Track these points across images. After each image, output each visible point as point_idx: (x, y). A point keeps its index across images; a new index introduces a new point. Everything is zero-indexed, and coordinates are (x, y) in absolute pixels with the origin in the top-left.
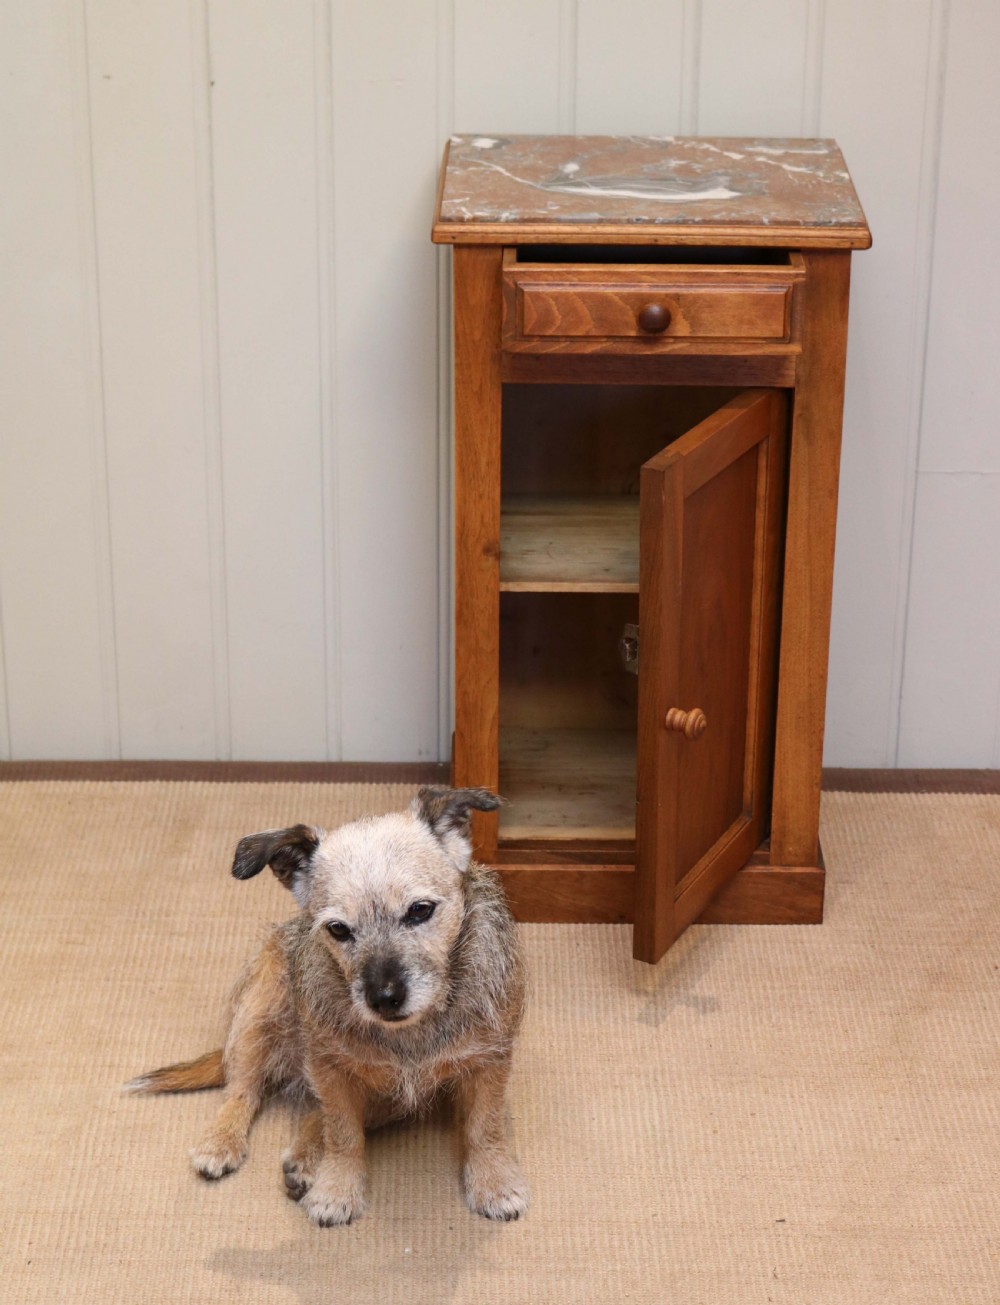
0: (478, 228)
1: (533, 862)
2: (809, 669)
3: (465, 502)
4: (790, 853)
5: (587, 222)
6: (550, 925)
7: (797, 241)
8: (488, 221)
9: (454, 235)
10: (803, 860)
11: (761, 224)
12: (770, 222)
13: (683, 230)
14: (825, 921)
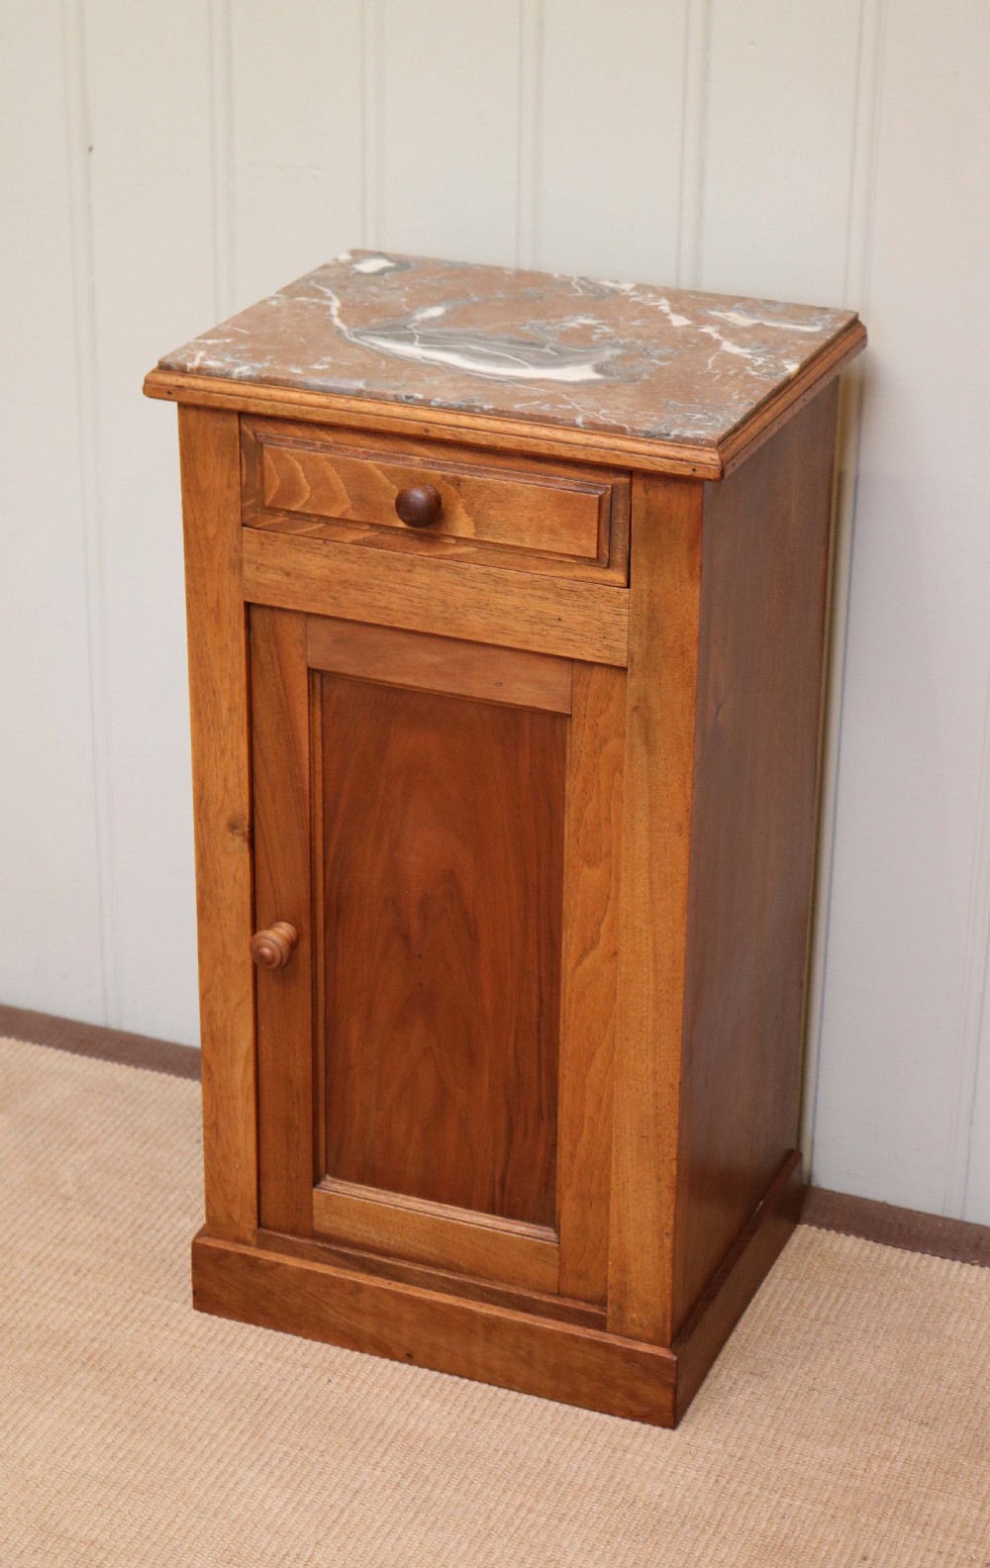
0: (200, 383)
1: (301, 1256)
2: (655, 1073)
3: (203, 756)
4: (632, 1320)
5: (340, 393)
6: (318, 1345)
7: (617, 456)
8: (216, 376)
9: (169, 389)
10: (651, 1335)
11: (573, 426)
12: (584, 423)
13: (465, 420)
14: (682, 1426)
